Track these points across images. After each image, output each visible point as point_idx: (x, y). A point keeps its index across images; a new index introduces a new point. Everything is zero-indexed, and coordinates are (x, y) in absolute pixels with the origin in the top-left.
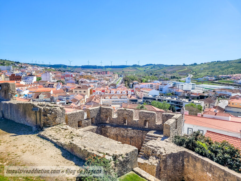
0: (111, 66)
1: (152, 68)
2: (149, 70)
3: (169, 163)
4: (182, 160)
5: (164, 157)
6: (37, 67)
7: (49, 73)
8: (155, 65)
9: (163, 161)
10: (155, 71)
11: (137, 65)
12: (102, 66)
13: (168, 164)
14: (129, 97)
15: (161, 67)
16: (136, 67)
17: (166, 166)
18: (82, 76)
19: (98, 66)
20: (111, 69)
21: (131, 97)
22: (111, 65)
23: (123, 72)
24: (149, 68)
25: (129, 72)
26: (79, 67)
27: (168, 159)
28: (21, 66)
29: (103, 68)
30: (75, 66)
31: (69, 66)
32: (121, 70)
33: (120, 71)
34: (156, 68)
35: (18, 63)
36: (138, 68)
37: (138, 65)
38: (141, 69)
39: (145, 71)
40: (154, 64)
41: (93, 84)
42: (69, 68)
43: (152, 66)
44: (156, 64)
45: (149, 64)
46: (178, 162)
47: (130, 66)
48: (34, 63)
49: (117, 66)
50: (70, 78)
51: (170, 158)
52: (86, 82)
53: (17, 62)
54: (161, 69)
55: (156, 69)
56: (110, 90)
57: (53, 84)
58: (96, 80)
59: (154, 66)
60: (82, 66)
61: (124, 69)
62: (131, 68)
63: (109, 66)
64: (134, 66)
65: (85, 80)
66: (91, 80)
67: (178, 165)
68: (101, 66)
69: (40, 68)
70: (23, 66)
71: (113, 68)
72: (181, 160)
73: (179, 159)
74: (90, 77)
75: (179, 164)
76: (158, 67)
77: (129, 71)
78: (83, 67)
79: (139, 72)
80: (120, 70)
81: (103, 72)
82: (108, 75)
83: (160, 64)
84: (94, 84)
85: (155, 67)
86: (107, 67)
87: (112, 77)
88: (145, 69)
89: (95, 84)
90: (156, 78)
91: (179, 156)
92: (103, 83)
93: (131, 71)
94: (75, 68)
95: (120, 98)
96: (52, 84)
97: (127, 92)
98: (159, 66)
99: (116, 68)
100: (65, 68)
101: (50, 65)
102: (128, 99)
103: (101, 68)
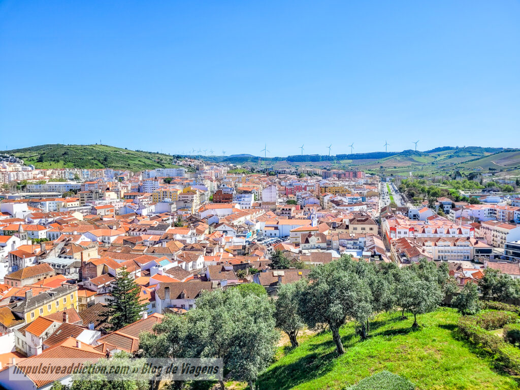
0: (352, 155)
1: (450, 157)
2: (445, 162)
8: (457, 148)
10: (463, 165)
11: (412, 151)
12: (330, 155)
14: (473, 244)
15: (474, 154)
16: (410, 155)
18: (325, 188)
19: (323, 157)
20: (350, 161)
21: (477, 243)
22: (350, 153)
23: (381, 167)
24: (442, 157)
25: (395, 168)
26: (283, 159)
29: (333, 160)
30: (275, 158)
32: (375, 164)
33: (375, 166)
34: (463, 156)
36: (416, 158)
37: (416, 151)
38: (422, 159)
39: (433, 164)
40: (455, 146)
42: (263, 162)
43: (452, 153)
44: (461, 146)
45: (442, 146)
47: (396, 154)
49: (363, 155)
54: (478, 159)
55: (464, 160)
56: (422, 226)
57: (290, 209)
58: (355, 197)
59: (458, 152)
60: (289, 157)
61: (383, 162)
62: (399, 158)
63: (347, 154)
64: (407, 154)
66: (346, 196)
71: (355, 159)
74: (340, 191)
76: (468, 154)
77: (394, 164)
78: (291, 160)
79: (420, 167)
80: (372, 163)
81: (347, 174)
83: (472, 148)
84: (361, 207)
85: (461, 155)
86: (341, 157)
88: (433, 160)
90: (477, 185)
93: (399, 165)
94: (275, 162)
95: (455, 245)
96: (288, 209)
97: (459, 230)
98: (470, 150)
99: (362, 158)
100: (255, 162)
101: (224, 157)
102: (472, 248)
103: (329, 160)
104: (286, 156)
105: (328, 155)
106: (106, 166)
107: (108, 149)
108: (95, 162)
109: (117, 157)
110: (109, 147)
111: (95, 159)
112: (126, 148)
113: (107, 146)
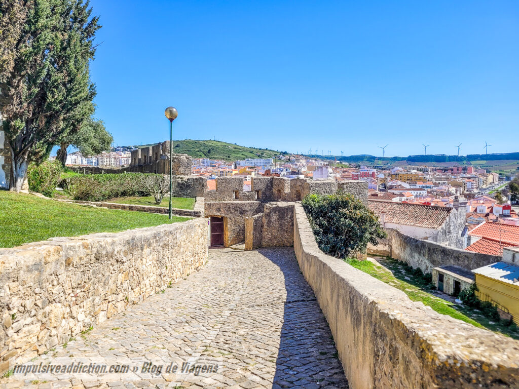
0: (486, 155)
3: (273, 218)
4: (291, 218)
5: (268, 211)
6: (315, 160)
7: (327, 168)
9: (266, 215)
12: (459, 156)
13: (272, 220)
17: (269, 222)
18: (396, 176)
19: (450, 157)
20: (484, 162)
26: (403, 159)
27: (273, 213)
28: (289, 160)
29: (462, 161)
30: (394, 157)
31: (380, 159)
33: (511, 168)
35: (285, 153)
41: (416, 192)
42: (380, 162)
46: (285, 219)
48: (313, 153)
50: (369, 180)
51: (275, 213)
52: (400, 187)
53: (284, 151)
58: (428, 185)
60: (410, 156)
63: (481, 154)
65: (399, 182)
66: (416, 183)
67: (286, 224)
68: (457, 156)
69: (320, 162)
70: (292, 158)
72: (289, 216)
73: (287, 216)
74: (413, 179)
75: (287, 222)
78: (412, 160)
81: (455, 170)
82: (469, 175)
84: (419, 192)
86: (471, 158)
87: (477, 179)
89: (421, 192)
91: (287, 212)
92: (443, 191)
94: (393, 162)
97: (490, 209)
100: (372, 161)
103: (457, 160)
104: (406, 156)
105: (456, 155)
106: (208, 157)
107: (219, 144)
108: (200, 153)
109: (224, 150)
110: (221, 142)
111: (200, 151)
112: (235, 144)
113: (219, 141)
